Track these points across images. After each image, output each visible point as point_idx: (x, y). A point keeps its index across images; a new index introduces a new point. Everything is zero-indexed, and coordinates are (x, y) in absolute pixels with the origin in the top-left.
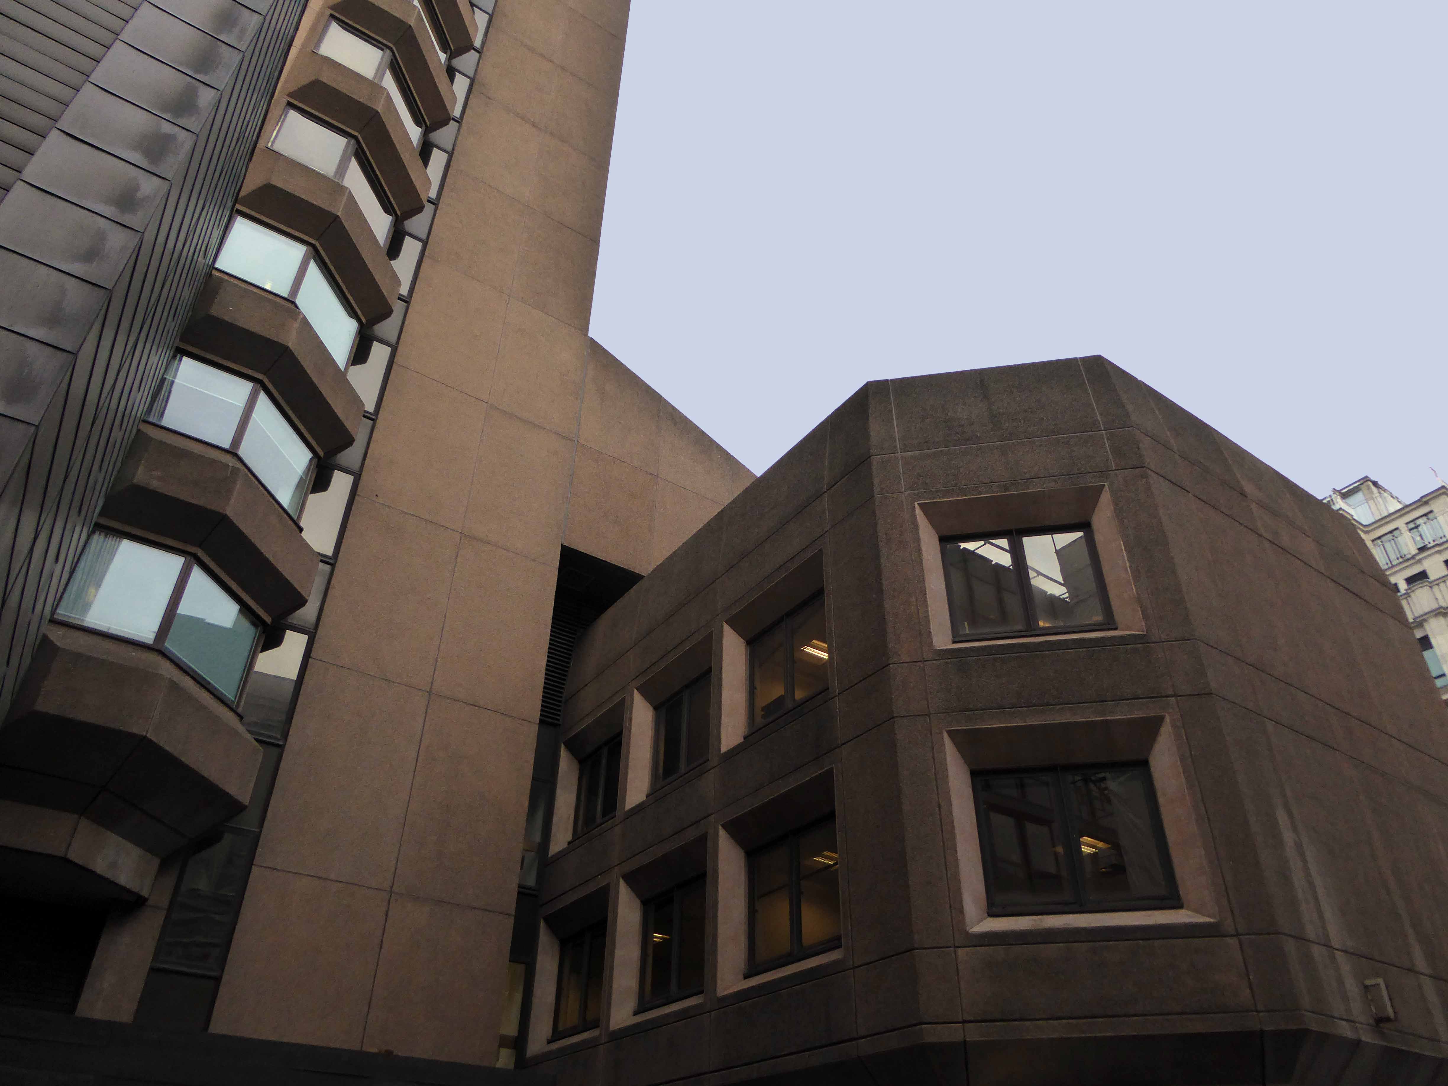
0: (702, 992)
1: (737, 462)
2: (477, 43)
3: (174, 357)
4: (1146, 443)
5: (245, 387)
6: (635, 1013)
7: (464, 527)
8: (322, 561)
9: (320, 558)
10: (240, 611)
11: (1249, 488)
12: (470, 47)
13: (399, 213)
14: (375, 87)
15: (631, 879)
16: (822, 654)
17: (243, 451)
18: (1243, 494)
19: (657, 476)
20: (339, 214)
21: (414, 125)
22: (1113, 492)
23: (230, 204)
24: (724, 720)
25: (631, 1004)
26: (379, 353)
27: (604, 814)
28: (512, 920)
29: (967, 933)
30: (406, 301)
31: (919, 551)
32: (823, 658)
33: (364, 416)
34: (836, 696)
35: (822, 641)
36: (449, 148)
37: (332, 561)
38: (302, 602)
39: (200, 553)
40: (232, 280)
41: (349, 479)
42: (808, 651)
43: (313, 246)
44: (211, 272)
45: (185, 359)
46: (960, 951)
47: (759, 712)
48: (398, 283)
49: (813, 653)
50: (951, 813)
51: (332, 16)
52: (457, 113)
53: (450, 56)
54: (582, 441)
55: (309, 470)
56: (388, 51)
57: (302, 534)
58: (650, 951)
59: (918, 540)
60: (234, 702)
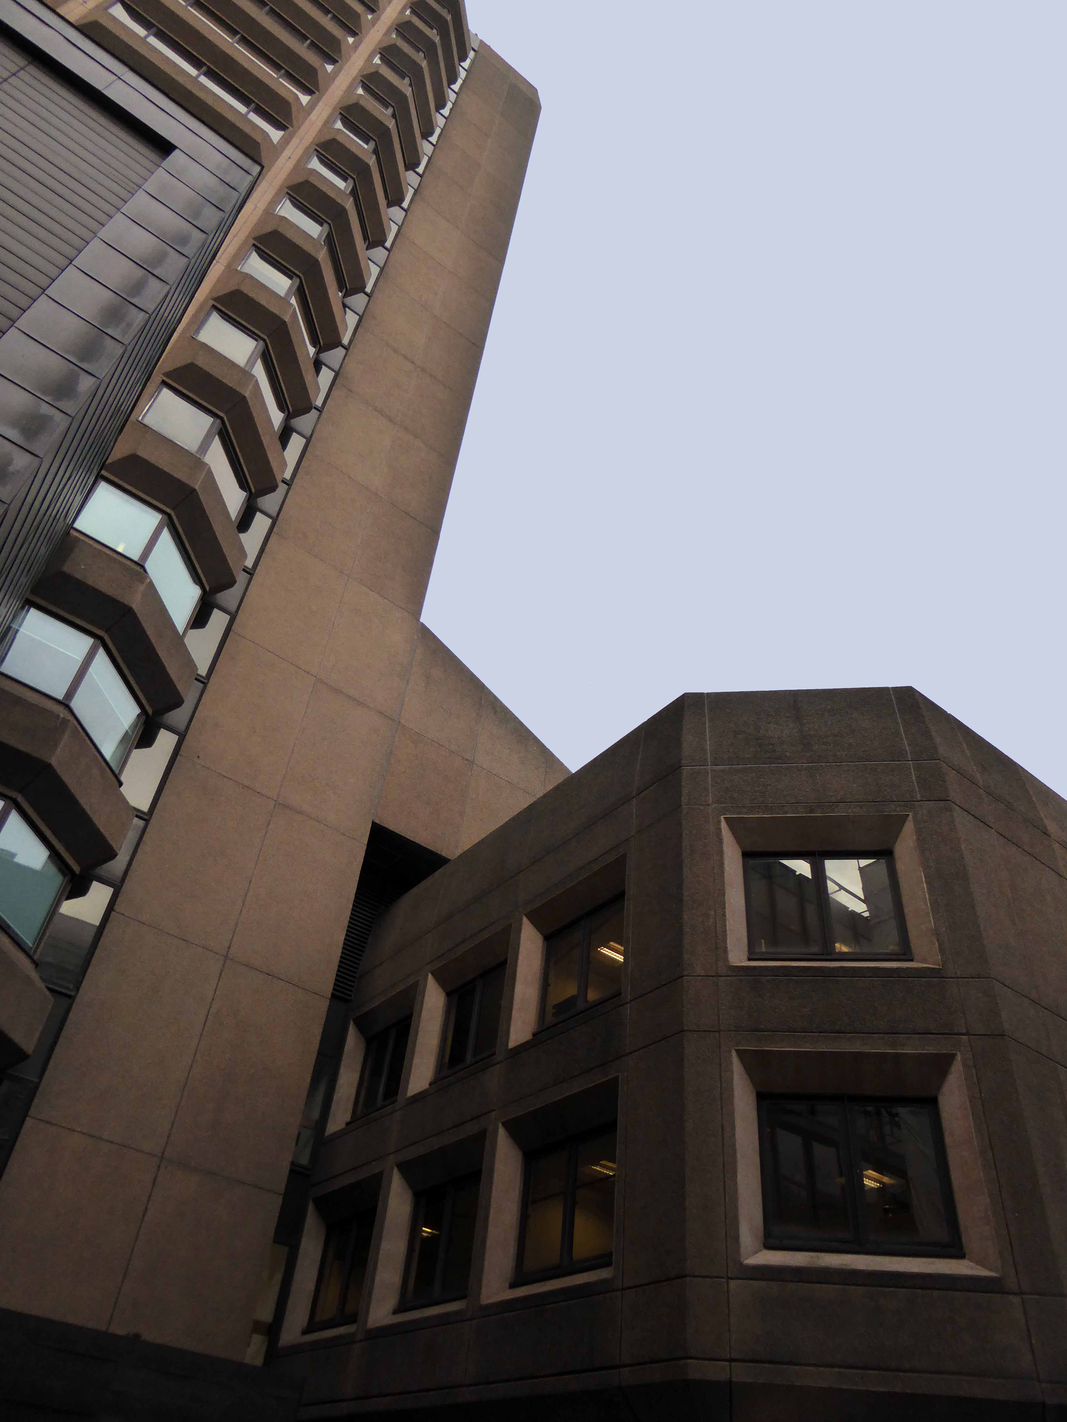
0: (464, 1297)
1: (552, 755)
2: (345, 341)
3: (23, 608)
4: (951, 776)
5: (85, 642)
6: (395, 1312)
7: (279, 795)
8: (137, 816)
9: (136, 813)
10: (50, 857)
11: (1052, 828)
12: (339, 344)
13: (253, 490)
14: (246, 374)
15: (406, 1169)
16: (618, 957)
17: (75, 704)
18: (1046, 833)
19: (473, 762)
20: (197, 488)
21: (278, 410)
22: (916, 822)
23: (95, 472)
24: (515, 1014)
25: (391, 1301)
26: (218, 620)
27: (385, 1099)
28: (280, 1199)
29: (741, 1264)
30: (250, 573)
31: (722, 865)
32: (619, 961)
33: (197, 679)
34: (628, 1003)
35: (618, 944)
36: (308, 433)
37: (146, 817)
38: (112, 855)
39: (20, 799)
40: (87, 541)
41: (174, 738)
42: (604, 952)
43: (169, 516)
44: (69, 531)
45: (33, 611)
46: (733, 1284)
47: (550, 1010)
48: (244, 555)
49: (610, 954)
50: (734, 1135)
51: (214, 306)
52: (319, 403)
53: (319, 350)
54: (403, 722)
55: (136, 726)
56: (261, 342)
57: (121, 789)
58: (417, 1247)
59: (721, 853)
60: (31, 948)
